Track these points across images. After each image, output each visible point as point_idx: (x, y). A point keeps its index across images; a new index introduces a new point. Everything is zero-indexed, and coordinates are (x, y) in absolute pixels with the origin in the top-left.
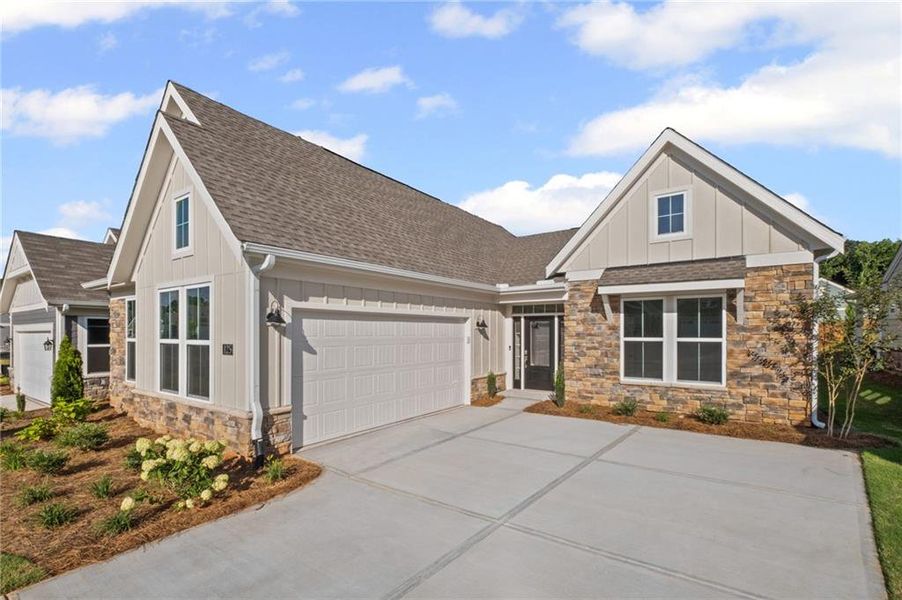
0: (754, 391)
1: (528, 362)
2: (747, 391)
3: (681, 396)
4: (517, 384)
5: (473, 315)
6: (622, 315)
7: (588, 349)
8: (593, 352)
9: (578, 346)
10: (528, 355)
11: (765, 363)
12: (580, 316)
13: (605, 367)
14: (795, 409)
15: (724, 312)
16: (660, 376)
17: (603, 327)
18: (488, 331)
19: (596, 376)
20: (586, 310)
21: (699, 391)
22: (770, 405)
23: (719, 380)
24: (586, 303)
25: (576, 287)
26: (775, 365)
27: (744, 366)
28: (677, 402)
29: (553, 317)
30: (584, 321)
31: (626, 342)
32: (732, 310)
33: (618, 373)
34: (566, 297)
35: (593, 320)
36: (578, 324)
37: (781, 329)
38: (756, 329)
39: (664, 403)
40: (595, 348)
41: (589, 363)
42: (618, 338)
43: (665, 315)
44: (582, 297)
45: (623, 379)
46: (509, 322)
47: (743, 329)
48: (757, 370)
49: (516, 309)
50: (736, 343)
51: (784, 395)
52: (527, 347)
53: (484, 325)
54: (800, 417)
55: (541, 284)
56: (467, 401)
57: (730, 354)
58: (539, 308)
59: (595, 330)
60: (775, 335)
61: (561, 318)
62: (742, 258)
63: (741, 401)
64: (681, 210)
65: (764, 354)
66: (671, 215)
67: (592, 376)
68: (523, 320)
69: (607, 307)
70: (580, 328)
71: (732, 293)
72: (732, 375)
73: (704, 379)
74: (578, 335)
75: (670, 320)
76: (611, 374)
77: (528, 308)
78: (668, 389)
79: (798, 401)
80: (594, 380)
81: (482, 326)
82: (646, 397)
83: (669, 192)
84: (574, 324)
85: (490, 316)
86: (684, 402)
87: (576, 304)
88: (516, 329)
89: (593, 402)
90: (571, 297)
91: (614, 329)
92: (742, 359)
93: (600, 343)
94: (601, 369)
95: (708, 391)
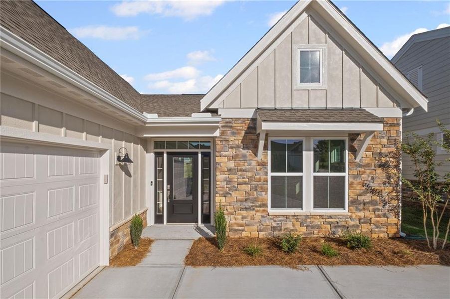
0: (367, 214)
1: (170, 197)
2: (361, 214)
3: (317, 222)
4: (159, 219)
5: (113, 147)
6: (269, 152)
7: (240, 184)
8: (244, 187)
9: (229, 181)
10: (171, 190)
11: (373, 191)
12: (231, 152)
13: (256, 200)
14: (391, 225)
15: (347, 152)
16: (301, 206)
17: (254, 163)
18: (131, 167)
19: (246, 209)
20: (238, 147)
21: (330, 217)
22: (376, 224)
23: (343, 207)
24: (237, 140)
25: (228, 124)
26: (379, 193)
27: (360, 195)
28: (313, 227)
29: (197, 154)
30: (234, 158)
31: (272, 177)
32: (353, 151)
33: (265, 205)
34: (217, 133)
35: (244, 156)
36: (229, 160)
37: (384, 166)
38: (368, 165)
39: (304, 229)
40: (245, 183)
41: (240, 197)
42: (266, 173)
43: (304, 153)
44: (234, 134)
45: (272, 211)
46: (150, 157)
47: (360, 166)
48: (367, 198)
49: (159, 144)
50: (355, 177)
51: (384, 215)
52: (170, 182)
53: (127, 159)
54: (393, 231)
55: (196, 117)
56: (104, 261)
57: (351, 185)
58: (182, 144)
59: (246, 166)
60: (379, 171)
61: (206, 155)
62: (362, 110)
63: (357, 222)
64: (319, 64)
66: (310, 67)
67: (242, 209)
68: (165, 155)
69: (262, 143)
70: (232, 164)
71: (354, 136)
72: (353, 202)
73: (332, 206)
74: (230, 170)
75: (308, 157)
76: (260, 206)
77: (171, 144)
78: (307, 217)
79: (392, 219)
80: (244, 213)
81: (124, 161)
82: (290, 226)
83: (310, 48)
84: (226, 160)
85: (133, 149)
86: (319, 227)
87: (227, 141)
88: (158, 164)
89: (244, 234)
90: (222, 133)
91: (263, 164)
92: (359, 189)
93: (250, 178)
94: (251, 203)
95: (336, 217)
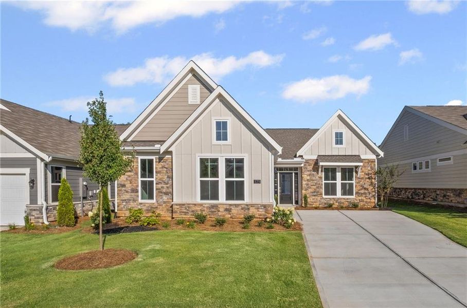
0: (362, 198)
2: (360, 198)
3: (343, 201)
6: (323, 173)
7: (312, 185)
8: (313, 187)
9: (307, 185)
11: (365, 189)
12: (308, 173)
13: (318, 192)
14: (372, 203)
15: (354, 173)
16: (336, 195)
17: (317, 177)
19: (314, 196)
20: (311, 171)
21: (347, 199)
22: (366, 202)
23: (353, 195)
24: (310, 168)
25: (307, 162)
26: (367, 189)
27: (360, 190)
28: (341, 203)
30: (309, 175)
31: (325, 183)
32: (357, 172)
33: (322, 194)
34: (302, 165)
35: (313, 174)
36: (307, 176)
37: (369, 178)
38: (362, 178)
39: (337, 204)
40: (314, 185)
41: (312, 191)
42: (322, 181)
43: (337, 173)
44: (309, 165)
45: (324, 197)
47: (359, 178)
48: (362, 191)
50: (358, 183)
51: (369, 198)
54: (373, 205)
57: (356, 186)
59: (314, 179)
60: (368, 180)
62: (359, 156)
63: (359, 201)
64: (342, 137)
65: (365, 186)
66: (339, 139)
67: (313, 196)
69: (320, 169)
70: (308, 178)
71: (357, 167)
72: (357, 193)
73: (349, 195)
74: (308, 180)
75: (339, 175)
76: (320, 195)
78: (338, 199)
79: (373, 200)
80: (314, 197)
82: (332, 202)
83: (339, 131)
84: (306, 176)
86: (343, 203)
87: (307, 168)
89: (314, 206)
90: (305, 165)
91: (321, 178)
92: (359, 188)
93: (316, 183)
94: (316, 193)
95: (350, 199)
